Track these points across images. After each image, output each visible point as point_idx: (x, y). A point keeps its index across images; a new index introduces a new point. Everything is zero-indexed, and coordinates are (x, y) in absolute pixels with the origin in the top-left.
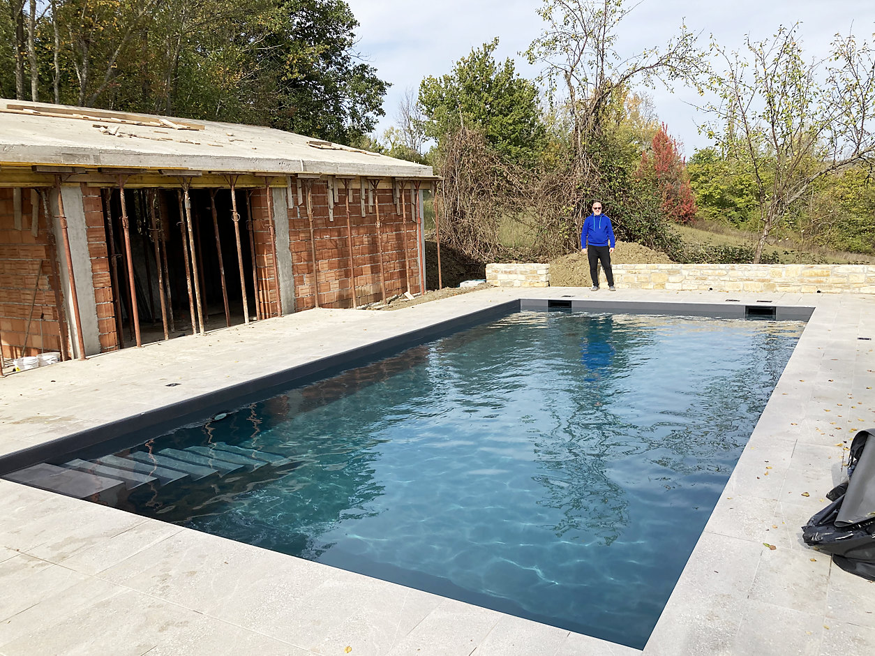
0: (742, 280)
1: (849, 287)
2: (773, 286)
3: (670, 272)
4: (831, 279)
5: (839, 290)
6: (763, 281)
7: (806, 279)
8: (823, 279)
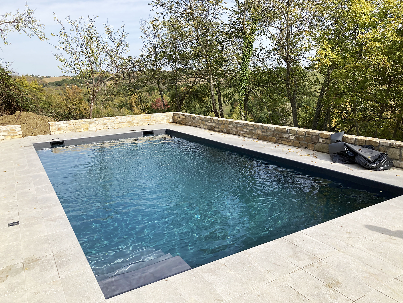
0: (121, 123)
1: (157, 122)
2: (133, 124)
3: (90, 123)
4: (152, 119)
5: (155, 123)
6: (129, 122)
7: (144, 120)
8: (149, 119)
